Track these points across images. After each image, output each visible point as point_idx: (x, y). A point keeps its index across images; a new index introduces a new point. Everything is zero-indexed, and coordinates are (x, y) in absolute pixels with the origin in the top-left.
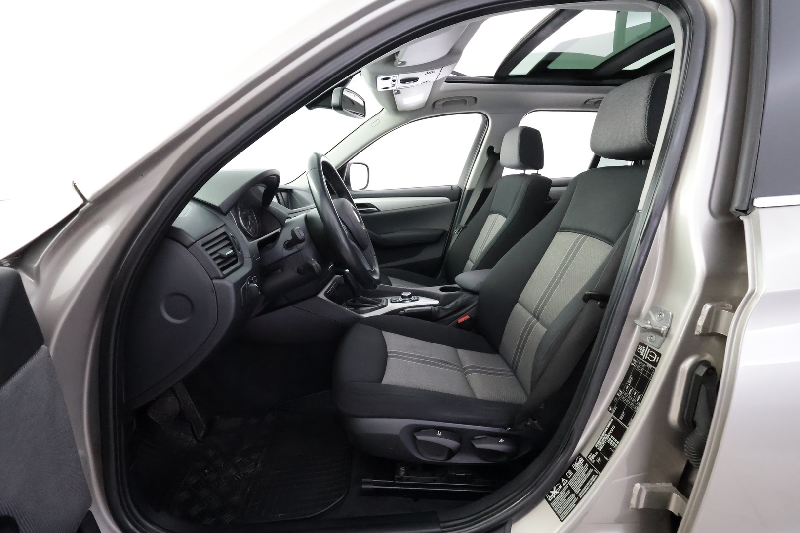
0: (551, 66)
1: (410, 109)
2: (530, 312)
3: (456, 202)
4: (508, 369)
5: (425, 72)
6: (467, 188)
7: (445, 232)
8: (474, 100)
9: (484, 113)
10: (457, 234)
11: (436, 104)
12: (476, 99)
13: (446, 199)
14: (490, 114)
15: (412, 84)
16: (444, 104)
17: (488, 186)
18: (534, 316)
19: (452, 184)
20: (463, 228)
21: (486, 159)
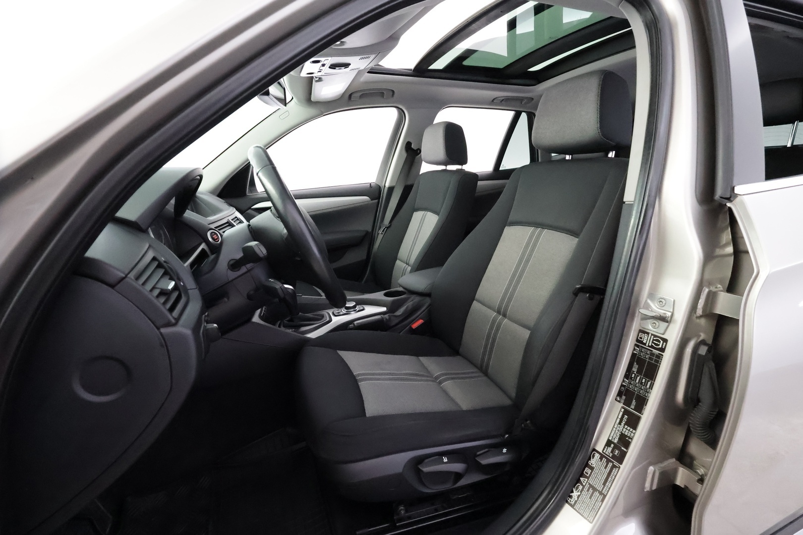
0: (466, 63)
1: (324, 101)
2: (494, 311)
3: (377, 201)
4: (476, 370)
5: (359, 57)
6: (387, 185)
7: (367, 233)
8: (392, 93)
9: (401, 107)
10: (382, 234)
11: (353, 96)
12: (393, 92)
13: (366, 198)
14: (407, 109)
15: (343, 70)
16: (361, 96)
17: (409, 183)
18: (499, 312)
19: (370, 182)
20: (388, 228)
21: (405, 155)
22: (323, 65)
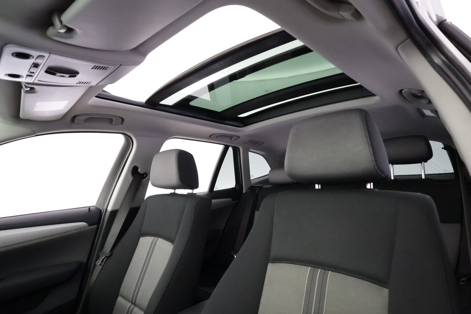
3: (96, 226)
5: (93, 65)
6: (110, 208)
7: (81, 264)
8: (121, 120)
9: (129, 134)
11: (77, 118)
12: (123, 119)
13: (83, 224)
14: (135, 136)
16: (86, 120)
17: (135, 205)
20: (108, 257)
21: (131, 179)
22: (36, 65)
